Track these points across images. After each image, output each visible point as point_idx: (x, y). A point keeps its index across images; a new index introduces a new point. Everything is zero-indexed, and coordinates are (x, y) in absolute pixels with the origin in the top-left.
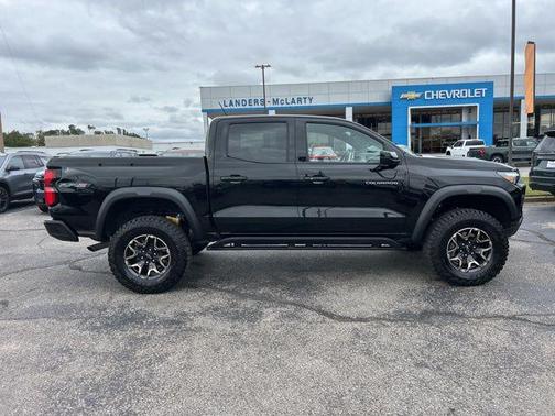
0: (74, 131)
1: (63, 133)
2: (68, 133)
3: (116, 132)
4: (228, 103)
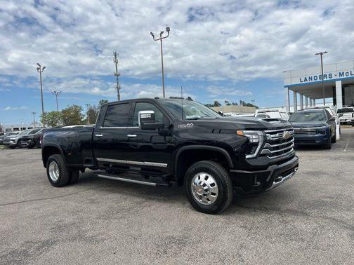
0: (216, 104)
4: (303, 80)
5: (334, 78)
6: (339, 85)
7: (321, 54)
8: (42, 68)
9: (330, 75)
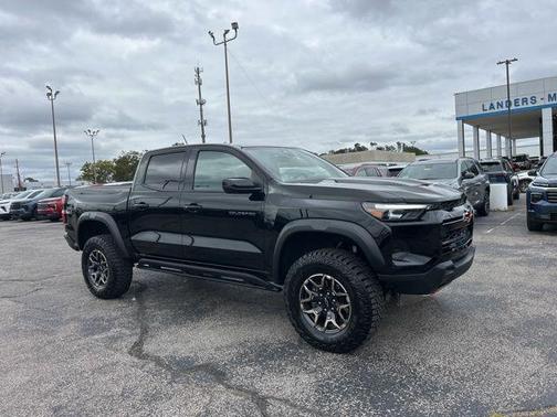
0: (359, 149)
1: (350, 151)
2: (354, 151)
3: (396, 146)
4: (487, 107)
5: (539, 103)
6: (547, 116)
7: (508, 62)
8: (53, 93)
9: (533, 99)
